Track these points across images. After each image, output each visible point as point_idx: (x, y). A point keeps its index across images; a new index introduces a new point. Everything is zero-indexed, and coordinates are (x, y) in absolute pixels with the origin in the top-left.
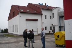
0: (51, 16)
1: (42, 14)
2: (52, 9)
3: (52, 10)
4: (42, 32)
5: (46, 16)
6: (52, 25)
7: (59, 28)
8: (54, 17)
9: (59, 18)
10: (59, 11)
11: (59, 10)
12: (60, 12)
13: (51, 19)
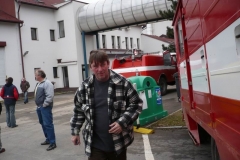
0: (52, 32)
1: (22, 22)
2: (57, 6)
3: (57, 9)
4: (42, 86)
5: (34, 30)
6: (59, 61)
7: (83, 70)
8: (62, 35)
9: (80, 37)
10: (81, 14)
11: (79, 10)
12: (83, 18)
13: (53, 39)
